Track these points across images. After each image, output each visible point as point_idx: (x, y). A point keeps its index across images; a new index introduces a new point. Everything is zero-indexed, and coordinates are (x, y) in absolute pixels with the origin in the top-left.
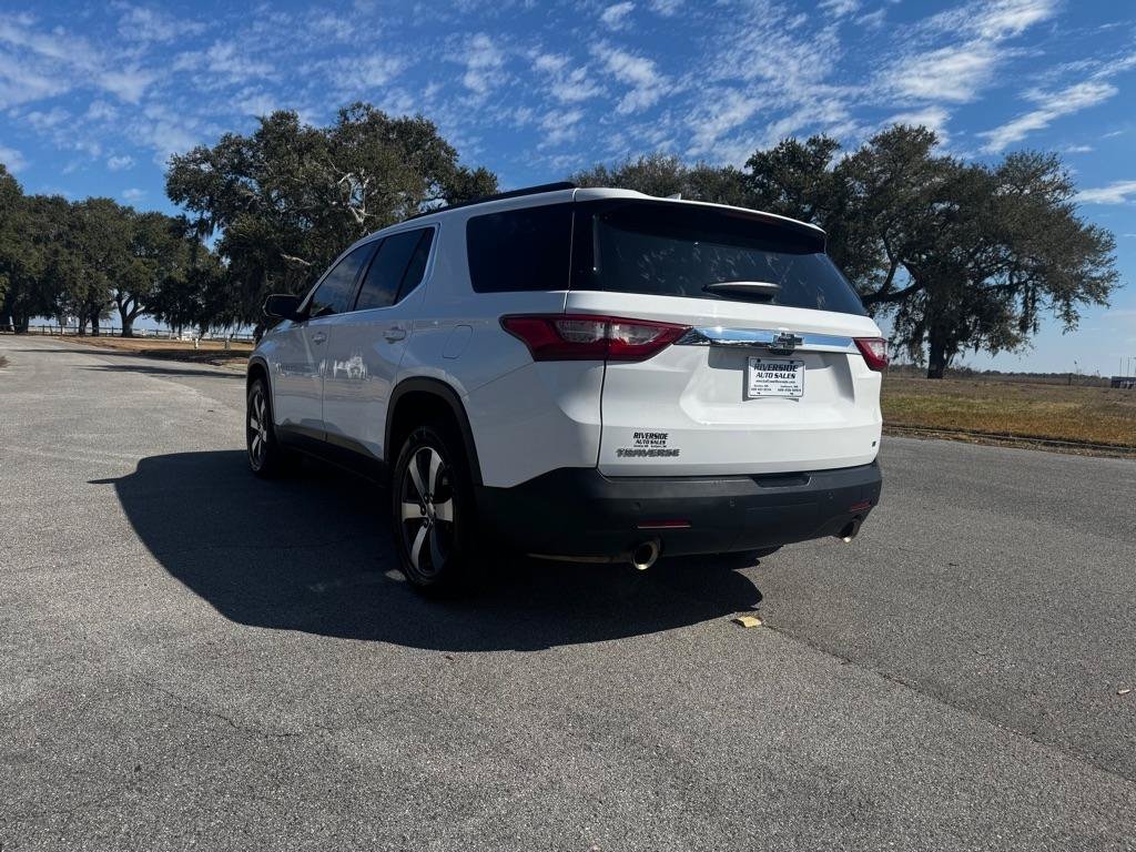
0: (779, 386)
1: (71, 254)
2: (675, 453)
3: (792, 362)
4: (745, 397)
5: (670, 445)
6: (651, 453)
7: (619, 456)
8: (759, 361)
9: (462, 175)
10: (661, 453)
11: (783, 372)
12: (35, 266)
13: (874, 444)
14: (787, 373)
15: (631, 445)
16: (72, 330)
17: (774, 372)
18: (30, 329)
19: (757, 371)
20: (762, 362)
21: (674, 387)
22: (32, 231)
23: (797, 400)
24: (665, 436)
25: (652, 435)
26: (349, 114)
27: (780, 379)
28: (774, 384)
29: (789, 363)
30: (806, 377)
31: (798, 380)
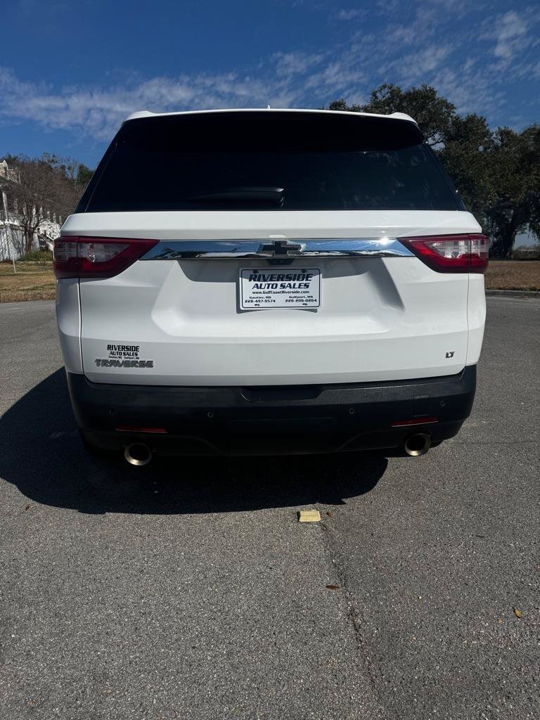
0: (287, 296)
2: (150, 364)
3: (304, 271)
4: (239, 311)
5: (143, 356)
6: (126, 364)
7: (98, 365)
8: (255, 271)
9: (457, 122)
10: (134, 364)
11: (292, 283)
13: (450, 355)
14: (297, 283)
15: (106, 355)
17: (279, 283)
19: (253, 283)
20: (260, 273)
21: (144, 303)
23: (315, 311)
24: (136, 348)
25: (123, 348)
26: (378, 94)
27: (288, 289)
28: (280, 295)
29: (299, 272)
30: (324, 286)
31: (313, 289)
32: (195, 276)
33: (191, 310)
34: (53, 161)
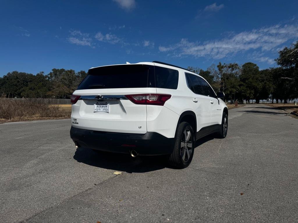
0: (103, 109)
1: (269, 83)
3: (106, 103)
8: (97, 103)
11: (104, 105)
12: (260, 87)
14: (105, 105)
16: (270, 102)
17: (102, 105)
18: (260, 103)
19: (97, 105)
22: (260, 79)
27: (103, 107)
28: (101, 108)
29: (105, 103)
30: (110, 107)
31: (107, 107)
32: (87, 104)
33: (87, 112)
34: (191, 69)
